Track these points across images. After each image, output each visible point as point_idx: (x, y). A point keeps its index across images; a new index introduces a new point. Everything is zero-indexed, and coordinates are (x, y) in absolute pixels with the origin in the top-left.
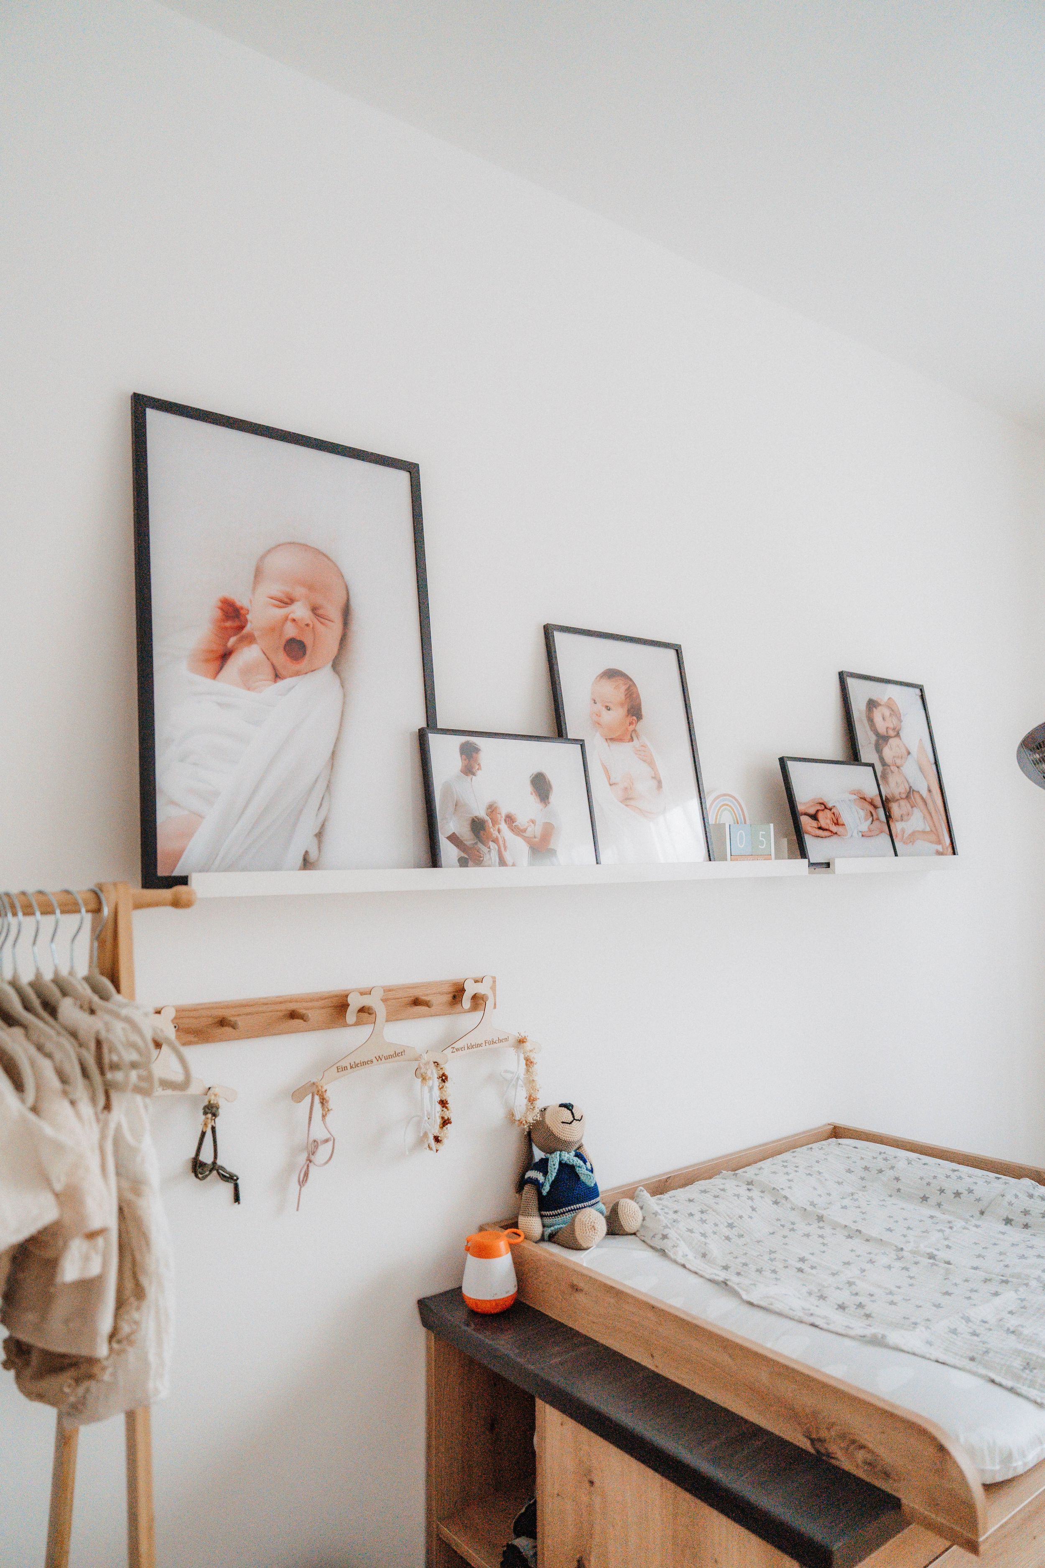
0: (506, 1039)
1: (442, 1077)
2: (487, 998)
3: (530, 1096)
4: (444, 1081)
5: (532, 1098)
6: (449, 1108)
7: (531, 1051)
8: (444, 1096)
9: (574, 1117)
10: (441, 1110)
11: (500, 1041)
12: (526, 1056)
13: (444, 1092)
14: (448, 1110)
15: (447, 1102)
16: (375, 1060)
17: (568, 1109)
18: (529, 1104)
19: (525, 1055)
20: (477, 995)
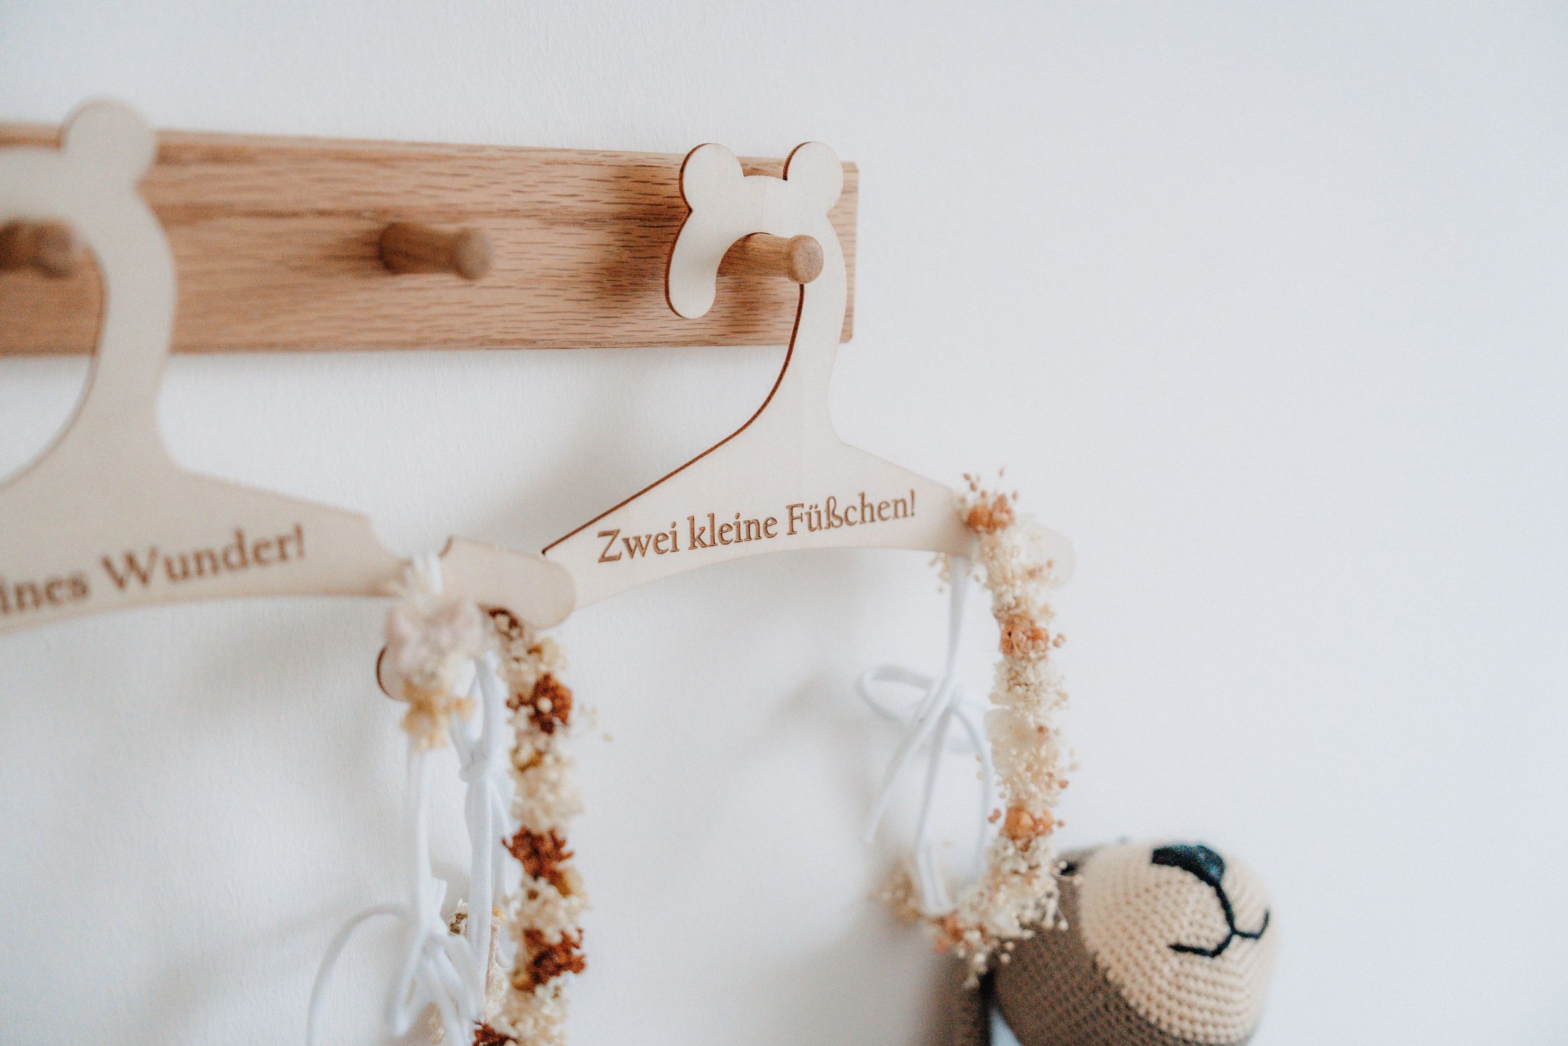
0: (903, 507)
1: (533, 702)
2: (815, 266)
3: (1017, 809)
4: (544, 724)
5: (1026, 820)
6: (570, 880)
7: (1032, 574)
8: (547, 810)
9: (1230, 918)
10: (522, 894)
11: (871, 512)
12: (1009, 599)
13: (543, 789)
14: (565, 891)
15: (558, 844)
16: (99, 583)
17: (1203, 876)
18: (1011, 851)
19: (999, 597)
20: (752, 244)
